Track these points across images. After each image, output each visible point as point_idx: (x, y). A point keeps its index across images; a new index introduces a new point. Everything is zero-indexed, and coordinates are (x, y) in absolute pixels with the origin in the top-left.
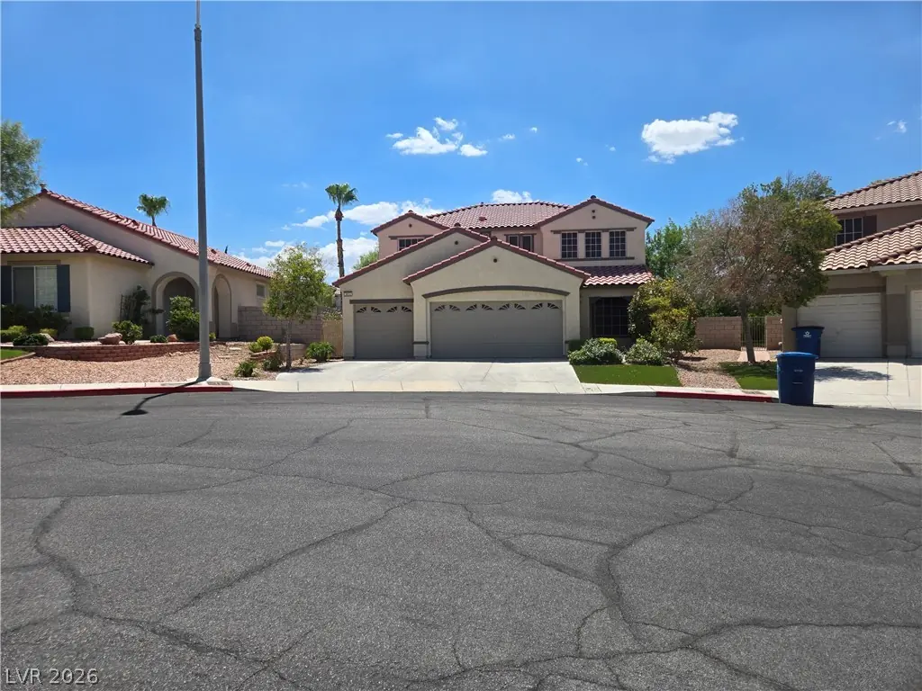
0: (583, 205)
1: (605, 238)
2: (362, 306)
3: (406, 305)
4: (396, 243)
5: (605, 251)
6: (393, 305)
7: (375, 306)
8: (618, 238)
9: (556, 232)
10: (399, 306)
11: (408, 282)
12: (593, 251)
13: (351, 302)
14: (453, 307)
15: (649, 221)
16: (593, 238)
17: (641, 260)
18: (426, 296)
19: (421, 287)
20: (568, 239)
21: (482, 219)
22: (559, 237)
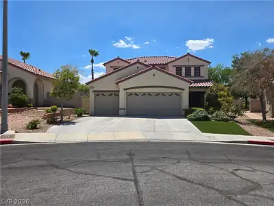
0: (185, 56)
1: (193, 69)
2: (97, 93)
3: (117, 93)
4: (112, 69)
5: (193, 74)
6: (111, 93)
7: (103, 93)
8: (197, 69)
9: (174, 66)
10: (113, 93)
11: (117, 83)
12: (188, 74)
13: (94, 91)
14: (136, 94)
15: (209, 63)
16: (188, 69)
17: (207, 77)
18: (125, 89)
19: (122, 85)
20: (179, 69)
21: (145, 61)
22: (175, 68)
